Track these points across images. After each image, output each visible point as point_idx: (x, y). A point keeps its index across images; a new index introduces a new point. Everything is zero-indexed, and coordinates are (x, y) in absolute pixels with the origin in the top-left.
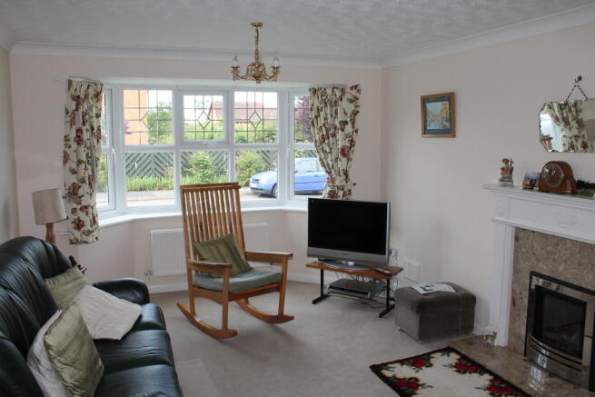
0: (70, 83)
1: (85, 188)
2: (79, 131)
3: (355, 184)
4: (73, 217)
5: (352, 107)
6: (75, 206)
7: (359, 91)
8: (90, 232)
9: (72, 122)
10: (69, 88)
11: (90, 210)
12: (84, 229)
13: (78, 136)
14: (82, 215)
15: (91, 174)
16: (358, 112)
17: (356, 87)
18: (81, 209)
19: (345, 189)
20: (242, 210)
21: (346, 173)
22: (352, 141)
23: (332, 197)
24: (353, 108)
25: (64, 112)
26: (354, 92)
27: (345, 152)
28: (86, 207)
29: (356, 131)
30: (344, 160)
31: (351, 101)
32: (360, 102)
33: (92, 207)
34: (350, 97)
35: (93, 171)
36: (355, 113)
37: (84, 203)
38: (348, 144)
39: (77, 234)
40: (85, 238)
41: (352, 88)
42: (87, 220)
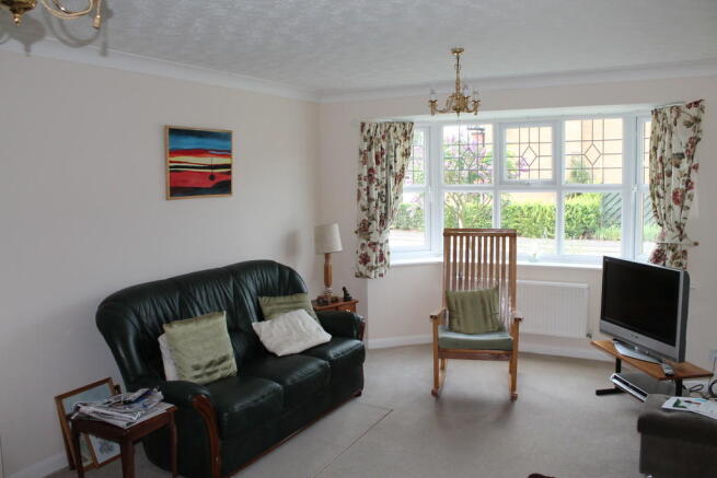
0: (363, 125)
1: (375, 225)
2: (371, 170)
3: (696, 244)
4: (360, 252)
5: (690, 133)
6: (364, 242)
7: (702, 109)
8: (372, 268)
9: (365, 163)
10: (362, 131)
11: (379, 247)
12: (369, 264)
13: (370, 175)
14: (369, 250)
15: (383, 211)
16: (699, 140)
17: (696, 103)
18: (369, 245)
19: (678, 249)
20: (518, 263)
21: (679, 227)
22: (689, 181)
23: (657, 261)
24: (692, 134)
25: (358, 152)
26: (694, 111)
27: (678, 198)
28: (375, 244)
29: (696, 167)
30: (677, 208)
31: (689, 125)
32: (703, 125)
33: (382, 245)
34: (688, 119)
35: (386, 208)
36: (694, 142)
37: (373, 240)
38: (682, 187)
39: (362, 268)
40: (368, 273)
41: (689, 106)
42: (374, 256)
